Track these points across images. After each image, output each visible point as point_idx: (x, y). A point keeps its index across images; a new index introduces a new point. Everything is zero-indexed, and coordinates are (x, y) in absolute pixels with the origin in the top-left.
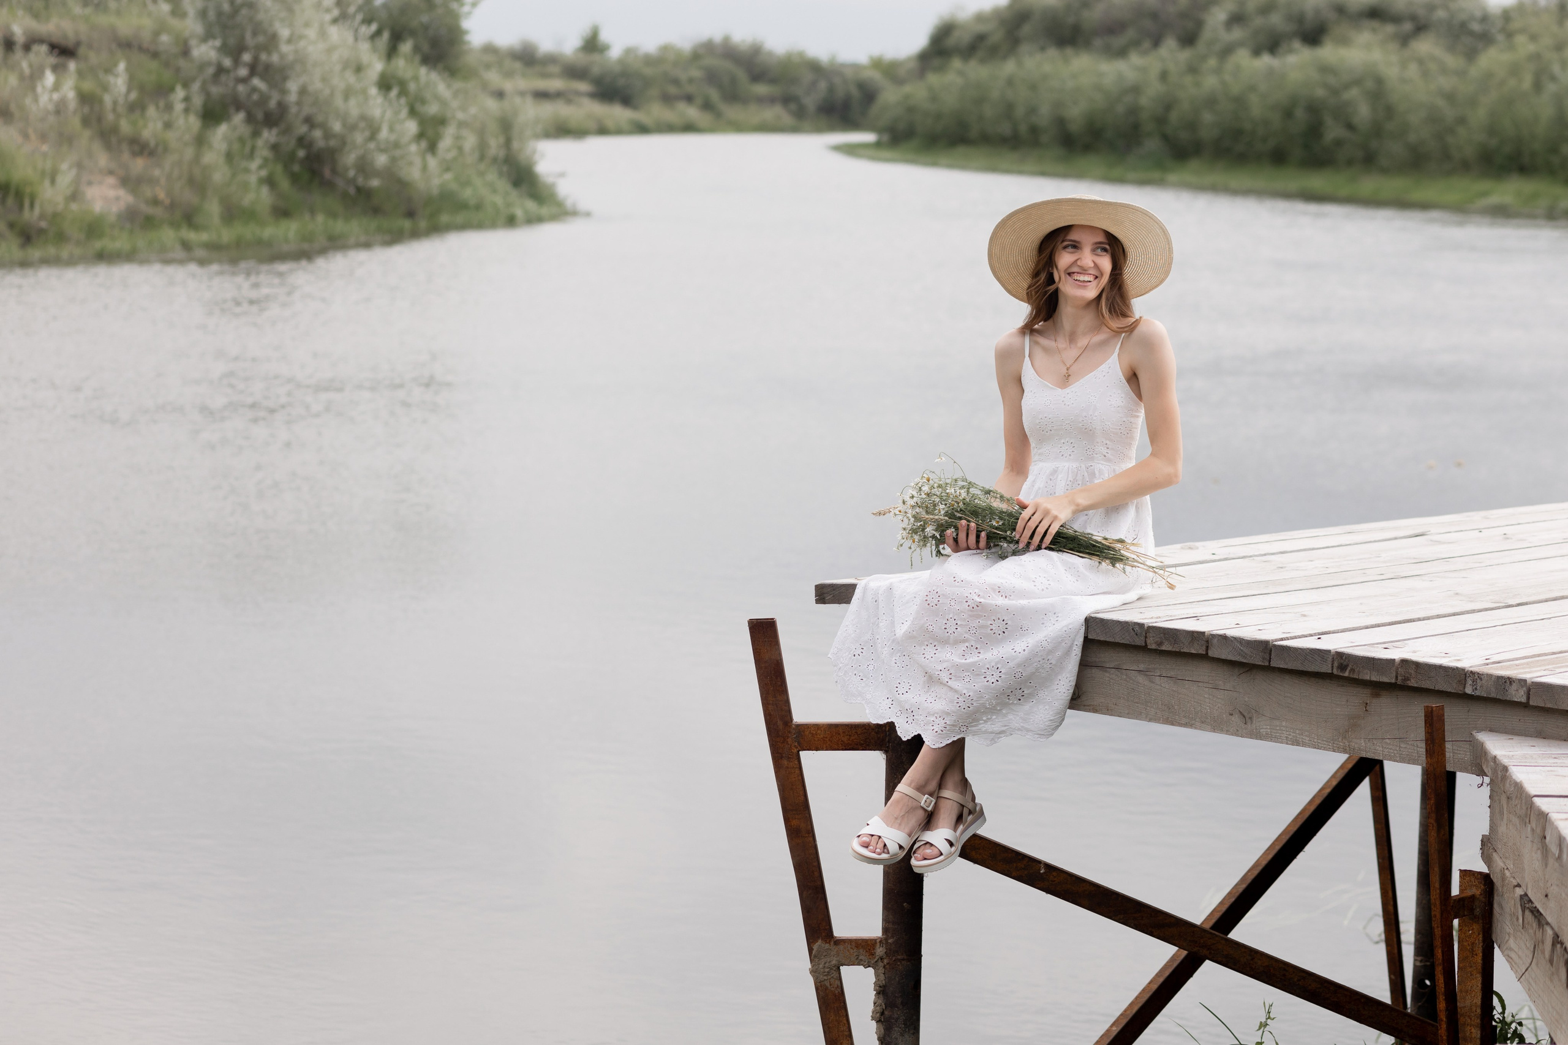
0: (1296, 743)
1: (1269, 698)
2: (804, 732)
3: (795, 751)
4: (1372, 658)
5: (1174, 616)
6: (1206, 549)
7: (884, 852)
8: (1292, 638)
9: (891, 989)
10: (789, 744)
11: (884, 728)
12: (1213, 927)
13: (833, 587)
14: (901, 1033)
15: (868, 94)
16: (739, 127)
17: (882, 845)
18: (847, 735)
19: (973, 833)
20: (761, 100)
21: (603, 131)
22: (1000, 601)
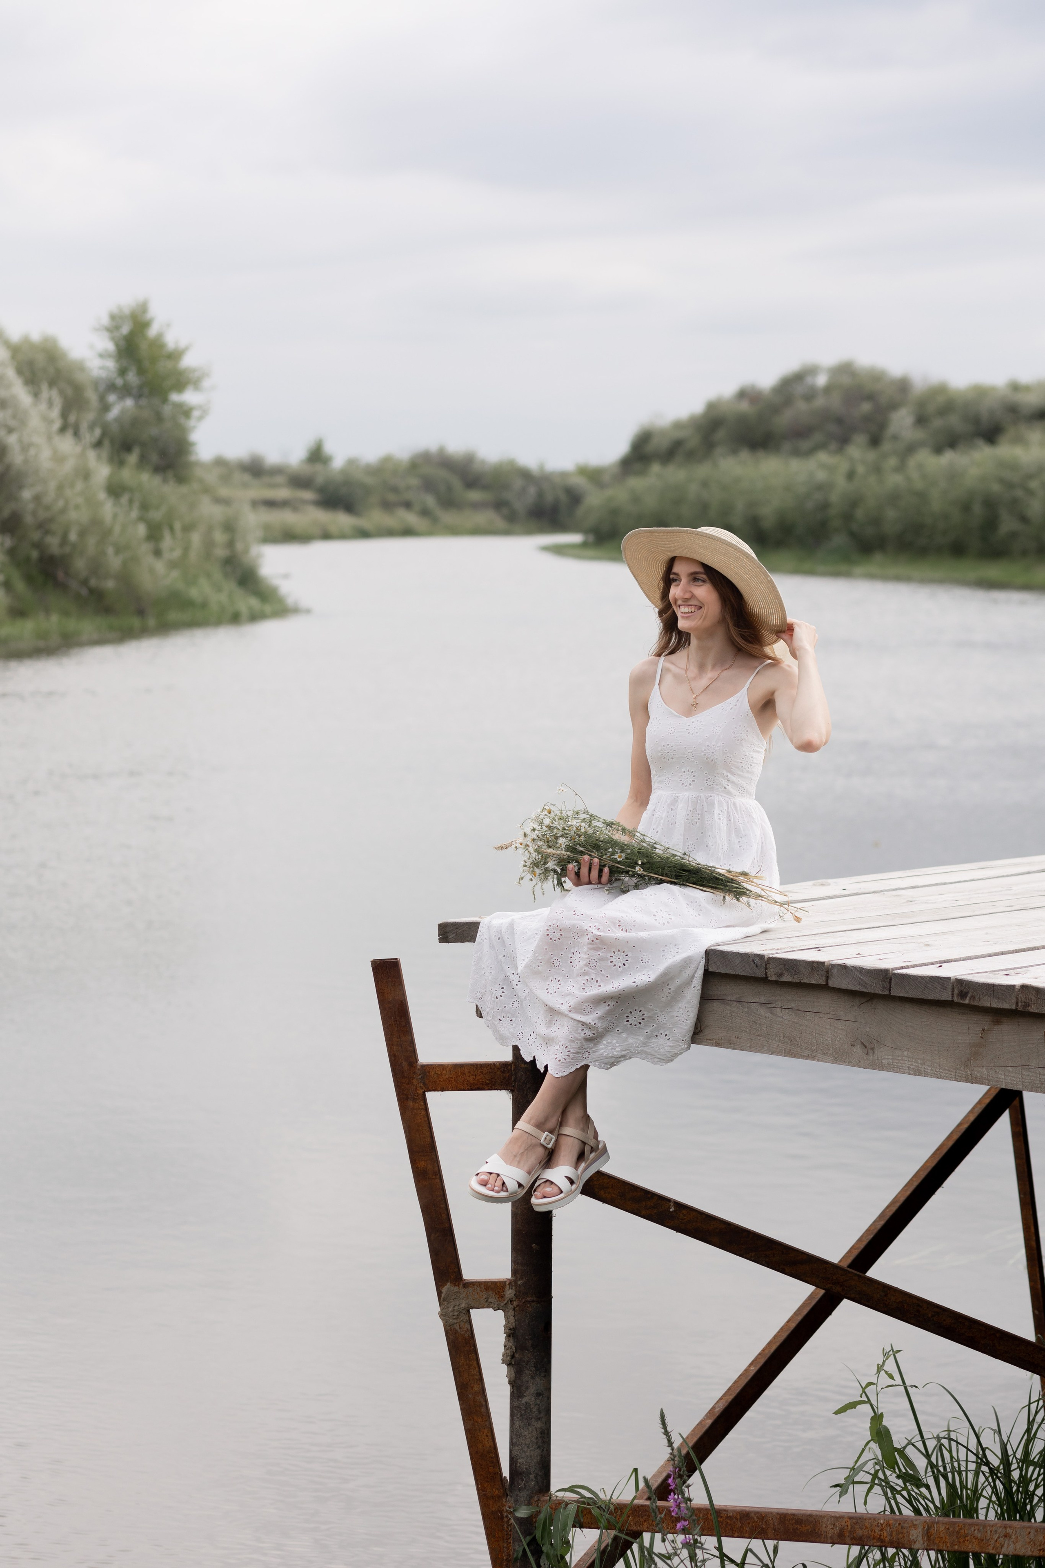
0: (918, 1073)
1: (891, 1028)
2: (429, 1072)
3: (421, 1091)
4: (992, 984)
5: (796, 947)
6: (836, 885)
7: (502, 1190)
8: (913, 966)
9: (521, 1331)
10: (414, 1085)
11: (509, 1067)
12: (851, 1266)
13: (456, 925)
14: (532, 1376)
15: (574, 497)
16: (454, 531)
17: (501, 1183)
18: (473, 1075)
19: (596, 1170)
20: (476, 506)
21: (327, 536)
22: (620, 934)
